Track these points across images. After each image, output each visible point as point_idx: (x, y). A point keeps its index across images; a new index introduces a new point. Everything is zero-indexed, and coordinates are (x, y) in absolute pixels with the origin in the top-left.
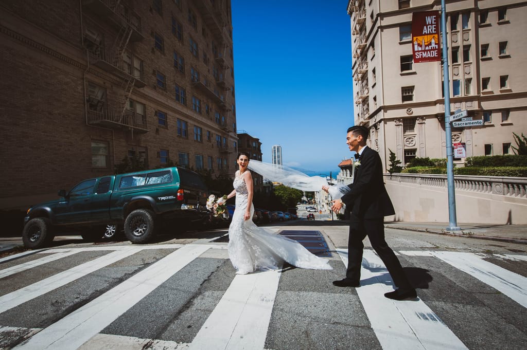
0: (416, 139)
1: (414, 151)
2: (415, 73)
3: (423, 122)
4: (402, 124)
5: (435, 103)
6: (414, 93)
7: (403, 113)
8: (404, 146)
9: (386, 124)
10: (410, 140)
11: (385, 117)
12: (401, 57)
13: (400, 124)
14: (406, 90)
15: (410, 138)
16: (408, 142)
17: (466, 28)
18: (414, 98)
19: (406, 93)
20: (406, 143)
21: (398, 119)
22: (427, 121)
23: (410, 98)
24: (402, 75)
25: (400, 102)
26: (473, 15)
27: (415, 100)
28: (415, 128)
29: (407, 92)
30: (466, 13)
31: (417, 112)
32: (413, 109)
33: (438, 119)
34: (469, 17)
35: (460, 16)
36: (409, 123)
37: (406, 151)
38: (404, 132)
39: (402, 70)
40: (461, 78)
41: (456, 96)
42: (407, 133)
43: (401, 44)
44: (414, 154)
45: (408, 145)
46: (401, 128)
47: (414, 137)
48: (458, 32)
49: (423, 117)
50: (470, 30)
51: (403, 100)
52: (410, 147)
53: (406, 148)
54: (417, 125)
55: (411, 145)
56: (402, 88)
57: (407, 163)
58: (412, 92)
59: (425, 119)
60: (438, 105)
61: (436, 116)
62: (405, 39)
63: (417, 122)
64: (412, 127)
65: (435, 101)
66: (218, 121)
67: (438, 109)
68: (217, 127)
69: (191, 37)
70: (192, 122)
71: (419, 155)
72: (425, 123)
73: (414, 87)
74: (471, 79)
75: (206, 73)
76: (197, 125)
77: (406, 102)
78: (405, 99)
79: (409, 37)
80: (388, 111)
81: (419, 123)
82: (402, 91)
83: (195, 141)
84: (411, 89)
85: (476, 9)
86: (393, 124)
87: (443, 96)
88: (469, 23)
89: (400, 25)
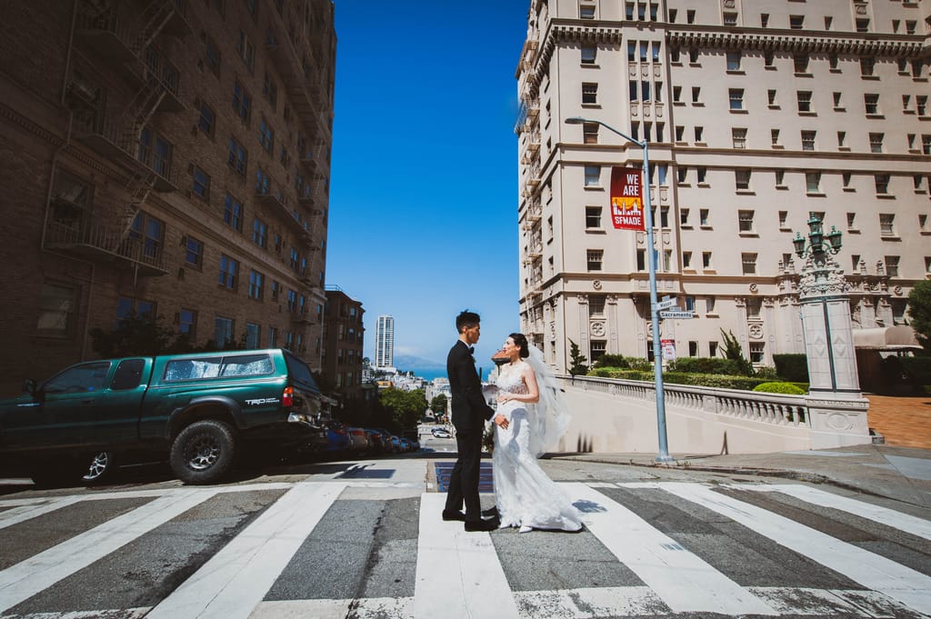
0: (606, 326)
1: (603, 343)
2: (603, 232)
3: (614, 302)
4: (588, 302)
5: (629, 277)
6: (603, 260)
7: (588, 287)
8: (591, 335)
9: (567, 299)
10: (598, 327)
11: (566, 290)
12: (586, 207)
13: (585, 302)
14: (592, 255)
15: (597, 324)
16: (595, 330)
17: (664, 184)
18: (603, 266)
19: (592, 259)
20: (592, 331)
21: (583, 295)
22: (620, 301)
23: (598, 266)
24: (588, 232)
25: (584, 270)
26: (670, 169)
27: (604, 270)
28: (604, 310)
29: (594, 257)
30: (663, 166)
31: (607, 287)
32: (603, 283)
33: (633, 300)
34: (666, 171)
35: (657, 168)
36: (596, 302)
37: (594, 343)
38: (591, 314)
39: (588, 226)
40: (659, 247)
42: (593, 317)
43: (586, 189)
44: (604, 348)
45: (596, 334)
46: (586, 308)
47: (604, 322)
48: (656, 187)
49: (614, 296)
50: (667, 187)
51: (589, 269)
52: (597, 337)
53: (593, 338)
54: (607, 307)
55: (599, 334)
56: (588, 250)
57: (595, 362)
58: (600, 259)
59: (617, 299)
60: (633, 280)
61: (631, 296)
62: (591, 185)
63: (607, 301)
64: (600, 309)
65: (629, 275)
66: (295, 266)
67: (633, 286)
68: (291, 275)
69: (263, 118)
70: (247, 263)
71: (609, 351)
72: (616, 304)
73: (602, 251)
74: (671, 251)
75: (284, 181)
76: (257, 268)
77: (592, 272)
78: (590, 266)
79: (596, 183)
80: (570, 282)
81: (610, 304)
82: (588, 255)
83: (248, 297)
84: (599, 254)
85: (673, 164)
86: (575, 300)
87: (639, 269)
88: (666, 179)
89: (587, 165)
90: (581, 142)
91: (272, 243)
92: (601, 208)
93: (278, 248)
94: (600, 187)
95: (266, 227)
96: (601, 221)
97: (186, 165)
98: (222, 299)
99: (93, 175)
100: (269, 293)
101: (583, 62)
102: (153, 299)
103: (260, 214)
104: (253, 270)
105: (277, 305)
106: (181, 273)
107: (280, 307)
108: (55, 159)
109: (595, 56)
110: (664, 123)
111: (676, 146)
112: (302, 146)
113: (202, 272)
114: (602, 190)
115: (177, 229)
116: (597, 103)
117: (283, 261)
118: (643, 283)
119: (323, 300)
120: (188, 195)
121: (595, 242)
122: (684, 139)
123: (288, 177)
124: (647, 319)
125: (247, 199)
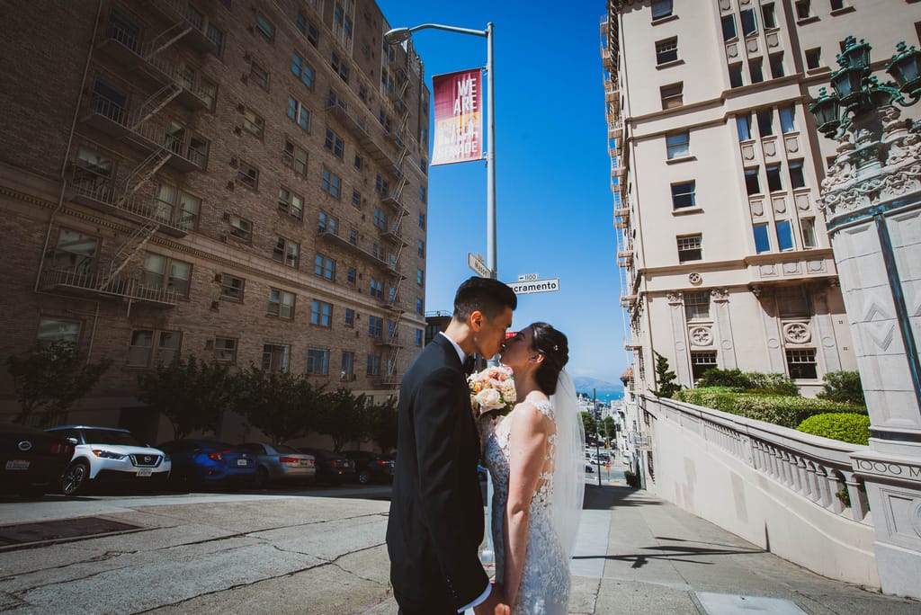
0: (713, 333)
1: (713, 355)
2: (700, 211)
3: (725, 298)
4: (683, 302)
5: (745, 264)
6: (703, 246)
7: (682, 282)
8: (691, 344)
9: (651, 301)
10: (702, 333)
11: (649, 290)
12: (672, 184)
13: (679, 302)
14: (686, 241)
15: (700, 330)
16: (697, 338)
17: (790, 131)
18: (703, 253)
19: (686, 246)
20: (693, 340)
21: (675, 293)
22: (733, 297)
23: (696, 255)
24: (675, 214)
25: (675, 262)
26: (799, 109)
27: (706, 259)
28: (710, 311)
29: (689, 247)
30: (787, 107)
31: (709, 280)
32: (702, 275)
33: (755, 293)
34: (793, 112)
35: (776, 112)
36: (696, 301)
37: (695, 356)
38: (689, 317)
39: (676, 206)
40: (791, 216)
41: (785, 251)
42: (694, 320)
43: (669, 163)
44: (714, 360)
45: (698, 343)
46: (681, 310)
47: (710, 327)
48: (776, 137)
49: (722, 290)
50: (798, 133)
51: (682, 259)
52: (701, 346)
53: (694, 348)
54: (713, 306)
55: (703, 343)
56: (678, 237)
57: (700, 380)
58: (698, 244)
59: (728, 294)
60: (750, 267)
61: (750, 287)
62: (678, 156)
63: (712, 299)
64: (704, 309)
65: (744, 261)
66: (378, 295)
67: (752, 275)
68: (372, 303)
69: (325, 167)
70: (307, 294)
71: (722, 364)
72: (727, 301)
73: (700, 235)
74: (814, 218)
75: (356, 221)
76: (319, 298)
77: (687, 263)
78: (684, 256)
79: (685, 152)
80: (654, 279)
81: (716, 302)
82: (679, 242)
83: (311, 325)
84: (696, 239)
85: (805, 100)
86: (664, 301)
87: (759, 250)
88: (795, 122)
89: (668, 134)
90: (659, 109)
91: (342, 274)
92: (694, 181)
93: (351, 279)
94: (691, 156)
95: (334, 262)
96: (695, 197)
97: (219, 215)
98: (272, 327)
99: (98, 230)
100: (340, 320)
101: (654, 19)
102: (177, 329)
103: (324, 251)
104: (315, 300)
105: (354, 331)
106: (215, 306)
107: (357, 332)
108: (52, 220)
109: (671, 7)
110: (782, 53)
111: (807, 76)
112: (383, 189)
113: (243, 303)
114: (693, 159)
115: (207, 269)
116: (679, 58)
117: (360, 291)
118: (767, 268)
119: (422, 325)
120: (223, 240)
121: (687, 225)
122: (822, 64)
123: (363, 217)
124: (782, 318)
125: (305, 239)
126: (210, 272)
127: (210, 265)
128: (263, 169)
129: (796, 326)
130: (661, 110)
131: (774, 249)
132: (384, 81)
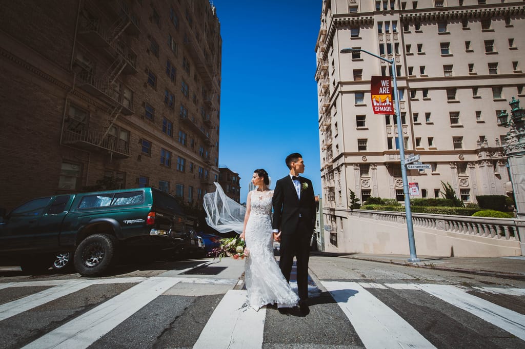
0: (370, 181)
1: (369, 191)
2: (367, 129)
5: (383, 154)
7: (359, 160)
8: (362, 186)
9: (347, 167)
10: (366, 182)
11: (346, 162)
12: (356, 115)
13: (358, 168)
15: (365, 181)
16: (364, 184)
17: (402, 100)
18: (367, 148)
20: (362, 185)
21: (356, 164)
22: (378, 167)
23: (364, 148)
24: (358, 129)
25: (357, 151)
26: (406, 91)
27: (368, 150)
28: (369, 173)
29: (362, 143)
30: (401, 90)
31: (370, 159)
32: (367, 157)
33: (386, 166)
34: (403, 92)
36: (364, 168)
37: (363, 191)
38: (361, 175)
39: (358, 126)
41: (398, 150)
42: (363, 176)
43: (356, 106)
44: (369, 194)
45: (364, 186)
46: (358, 172)
47: (369, 179)
49: (375, 164)
50: (405, 101)
51: (359, 150)
52: (365, 188)
53: (363, 188)
54: (370, 170)
55: (366, 186)
56: (358, 139)
57: (365, 202)
58: (366, 144)
59: (376, 166)
60: (385, 155)
61: (385, 164)
62: (359, 103)
63: (370, 167)
64: (367, 172)
65: (383, 152)
66: (202, 155)
67: (386, 159)
68: (200, 159)
69: (183, 79)
70: (176, 153)
71: (373, 195)
72: (376, 169)
73: (367, 139)
74: (408, 137)
75: (195, 112)
76: (181, 156)
77: (361, 151)
78: (360, 148)
79: (362, 102)
80: (348, 157)
81: (372, 169)
82: (358, 142)
83: (177, 171)
84: (365, 141)
85: (408, 88)
86: (352, 167)
87: (389, 149)
88: (404, 97)
89: (356, 92)
90: (352, 80)
91: (189, 143)
92: (365, 115)
93: (193, 146)
95: (186, 135)
96: (365, 123)
97: (141, 103)
98: (162, 171)
99: (88, 106)
100: (188, 169)
101: (352, 36)
102: (124, 171)
103: (182, 128)
104: (179, 156)
105: (193, 175)
106: (139, 158)
107: (195, 176)
108: (67, 97)
109: (359, 33)
110: (401, 66)
111: (409, 78)
112: (205, 94)
113: (151, 157)
114: (365, 105)
115: (136, 135)
116: (361, 58)
117: (195, 152)
118: (392, 156)
119: (217, 172)
120: (142, 118)
121: (362, 135)
122: (413, 74)
123: (197, 110)
124: (395, 177)
125: (175, 120)
126: (137, 137)
127: (137, 133)
128: (159, 77)
129: (399, 180)
130: (353, 80)
131: (394, 149)
132: (206, 31)
